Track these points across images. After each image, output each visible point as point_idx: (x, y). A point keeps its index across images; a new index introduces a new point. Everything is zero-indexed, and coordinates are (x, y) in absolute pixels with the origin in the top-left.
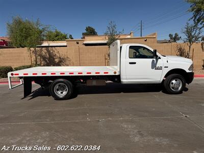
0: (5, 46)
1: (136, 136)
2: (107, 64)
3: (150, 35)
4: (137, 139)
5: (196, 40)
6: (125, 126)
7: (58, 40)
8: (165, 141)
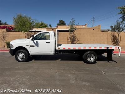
0: (12, 30)
1: (73, 81)
2: (68, 43)
3: (97, 26)
4: (73, 82)
5: (122, 30)
6: (70, 76)
7: (42, 28)
8: (88, 84)
